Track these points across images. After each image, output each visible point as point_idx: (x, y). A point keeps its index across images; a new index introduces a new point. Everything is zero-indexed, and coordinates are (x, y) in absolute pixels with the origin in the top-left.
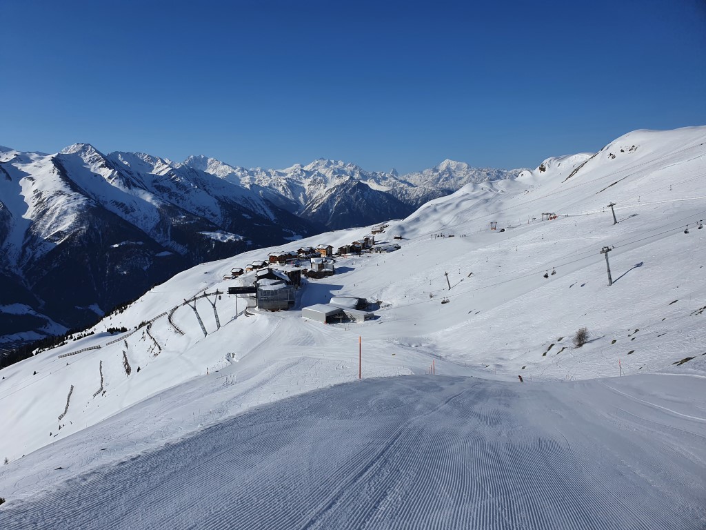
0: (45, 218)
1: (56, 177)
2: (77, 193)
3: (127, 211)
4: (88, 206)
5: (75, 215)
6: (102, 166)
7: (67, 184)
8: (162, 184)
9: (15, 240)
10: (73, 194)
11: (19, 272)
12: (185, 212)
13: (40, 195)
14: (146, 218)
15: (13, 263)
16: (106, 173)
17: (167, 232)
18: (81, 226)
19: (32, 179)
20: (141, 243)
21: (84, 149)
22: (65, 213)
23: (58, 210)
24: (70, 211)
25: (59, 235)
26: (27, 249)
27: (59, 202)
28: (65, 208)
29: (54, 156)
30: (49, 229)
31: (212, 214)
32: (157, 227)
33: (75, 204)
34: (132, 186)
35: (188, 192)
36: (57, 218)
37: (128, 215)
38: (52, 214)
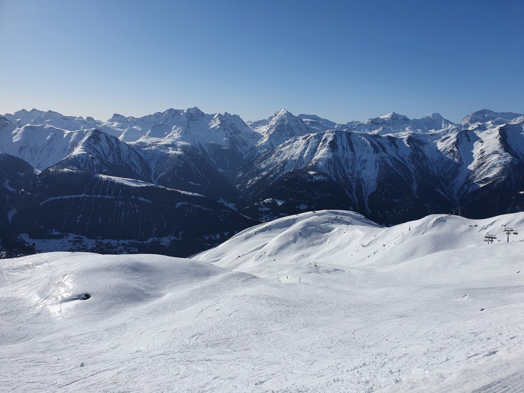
0: (481, 168)
1: (497, 141)
2: (507, 153)
4: (511, 163)
5: (501, 168)
7: (503, 147)
9: (460, 179)
10: (504, 154)
11: (457, 199)
13: (484, 152)
15: (456, 193)
18: (502, 176)
19: (482, 142)
22: (494, 166)
23: (490, 164)
24: (498, 165)
25: (486, 180)
26: (466, 186)
27: (493, 159)
28: (495, 163)
29: (502, 126)
30: (481, 175)
33: (502, 161)
36: (488, 169)
38: (486, 166)
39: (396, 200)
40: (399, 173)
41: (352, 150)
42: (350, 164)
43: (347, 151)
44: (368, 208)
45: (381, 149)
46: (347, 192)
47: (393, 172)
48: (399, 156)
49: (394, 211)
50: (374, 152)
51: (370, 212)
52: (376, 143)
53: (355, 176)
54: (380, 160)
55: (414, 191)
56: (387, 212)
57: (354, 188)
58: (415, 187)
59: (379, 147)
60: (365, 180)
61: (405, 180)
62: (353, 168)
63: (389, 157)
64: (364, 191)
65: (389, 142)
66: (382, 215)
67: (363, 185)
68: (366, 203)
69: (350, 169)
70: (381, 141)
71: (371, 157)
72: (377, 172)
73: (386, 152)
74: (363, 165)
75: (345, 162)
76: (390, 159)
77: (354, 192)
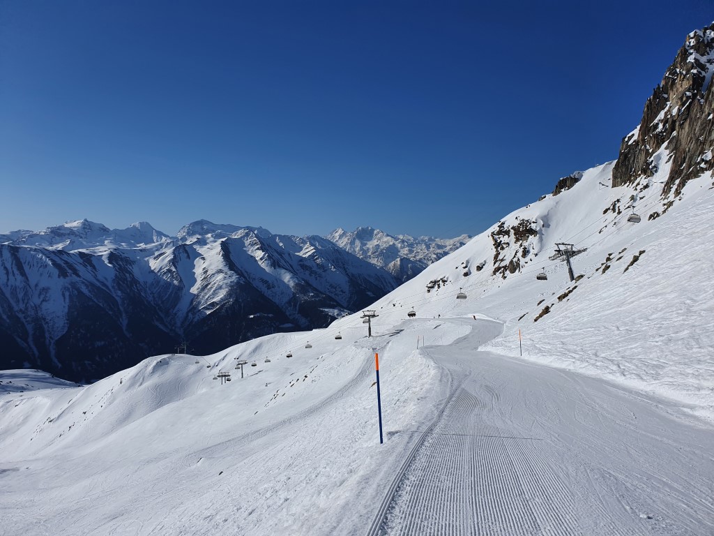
0: (206, 291)
1: (220, 258)
2: (232, 272)
3: (269, 288)
4: (238, 283)
5: (227, 290)
6: (258, 249)
7: (227, 264)
8: (305, 263)
9: (183, 306)
10: (229, 272)
11: (181, 332)
12: (315, 289)
13: (207, 271)
14: (282, 293)
15: (179, 324)
16: (259, 254)
17: (296, 306)
18: (230, 298)
19: (204, 259)
20: (270, 315)
21: (247, 235)
22: (220, 288)
23: (216, 285)
24: (224, 286)
25: (213, 304)
26: (190, 314)
27: (218, 279)
28: (221, 283)
29: (224, 240)
30: (207, 299)
31: (342, 291)
32: (289, 302)
33: (228, 281)
34: (277, 267)
35: (325, 271)
36: (214, 291)
37: (270, 292)
38: (211, 288)
39: (99, 344)
40: (101, 304)
41: (23, 274)
42: (21, 296)
43: (14, 275)
44: (56, 360)
45: (70, 271)
46: (19, 340)
47: (91, 303)
48: (98, 280)
49: (97, 358)
50: (59, 276)
51: (60, 365)
52: (62, 263)
53: (31, 312)
54: (70, 287)
55: (124, 328)
56: (86, 362)
57: (31, 332)
58: (124, 321)
59: (66, 268)
60: (49, 318)
61: (110, 313)
62: (26, 301)
63: (83, 283)
64: (47, 335)
65: (81, 261)
66: (79, 368)
67: (46, 326)
68: (53, 352)
69: (21, 301)
70: (70, 260)
71: (56, 284)
72: (66, 305)
73: (78, 275)
74: (42, 297)
75: (12, 293)
76: (86, 285)
77: (30, 339)
